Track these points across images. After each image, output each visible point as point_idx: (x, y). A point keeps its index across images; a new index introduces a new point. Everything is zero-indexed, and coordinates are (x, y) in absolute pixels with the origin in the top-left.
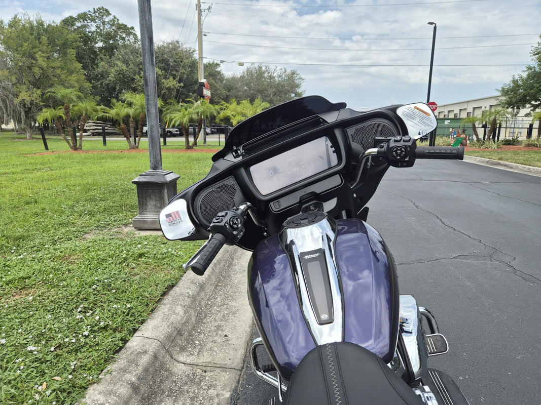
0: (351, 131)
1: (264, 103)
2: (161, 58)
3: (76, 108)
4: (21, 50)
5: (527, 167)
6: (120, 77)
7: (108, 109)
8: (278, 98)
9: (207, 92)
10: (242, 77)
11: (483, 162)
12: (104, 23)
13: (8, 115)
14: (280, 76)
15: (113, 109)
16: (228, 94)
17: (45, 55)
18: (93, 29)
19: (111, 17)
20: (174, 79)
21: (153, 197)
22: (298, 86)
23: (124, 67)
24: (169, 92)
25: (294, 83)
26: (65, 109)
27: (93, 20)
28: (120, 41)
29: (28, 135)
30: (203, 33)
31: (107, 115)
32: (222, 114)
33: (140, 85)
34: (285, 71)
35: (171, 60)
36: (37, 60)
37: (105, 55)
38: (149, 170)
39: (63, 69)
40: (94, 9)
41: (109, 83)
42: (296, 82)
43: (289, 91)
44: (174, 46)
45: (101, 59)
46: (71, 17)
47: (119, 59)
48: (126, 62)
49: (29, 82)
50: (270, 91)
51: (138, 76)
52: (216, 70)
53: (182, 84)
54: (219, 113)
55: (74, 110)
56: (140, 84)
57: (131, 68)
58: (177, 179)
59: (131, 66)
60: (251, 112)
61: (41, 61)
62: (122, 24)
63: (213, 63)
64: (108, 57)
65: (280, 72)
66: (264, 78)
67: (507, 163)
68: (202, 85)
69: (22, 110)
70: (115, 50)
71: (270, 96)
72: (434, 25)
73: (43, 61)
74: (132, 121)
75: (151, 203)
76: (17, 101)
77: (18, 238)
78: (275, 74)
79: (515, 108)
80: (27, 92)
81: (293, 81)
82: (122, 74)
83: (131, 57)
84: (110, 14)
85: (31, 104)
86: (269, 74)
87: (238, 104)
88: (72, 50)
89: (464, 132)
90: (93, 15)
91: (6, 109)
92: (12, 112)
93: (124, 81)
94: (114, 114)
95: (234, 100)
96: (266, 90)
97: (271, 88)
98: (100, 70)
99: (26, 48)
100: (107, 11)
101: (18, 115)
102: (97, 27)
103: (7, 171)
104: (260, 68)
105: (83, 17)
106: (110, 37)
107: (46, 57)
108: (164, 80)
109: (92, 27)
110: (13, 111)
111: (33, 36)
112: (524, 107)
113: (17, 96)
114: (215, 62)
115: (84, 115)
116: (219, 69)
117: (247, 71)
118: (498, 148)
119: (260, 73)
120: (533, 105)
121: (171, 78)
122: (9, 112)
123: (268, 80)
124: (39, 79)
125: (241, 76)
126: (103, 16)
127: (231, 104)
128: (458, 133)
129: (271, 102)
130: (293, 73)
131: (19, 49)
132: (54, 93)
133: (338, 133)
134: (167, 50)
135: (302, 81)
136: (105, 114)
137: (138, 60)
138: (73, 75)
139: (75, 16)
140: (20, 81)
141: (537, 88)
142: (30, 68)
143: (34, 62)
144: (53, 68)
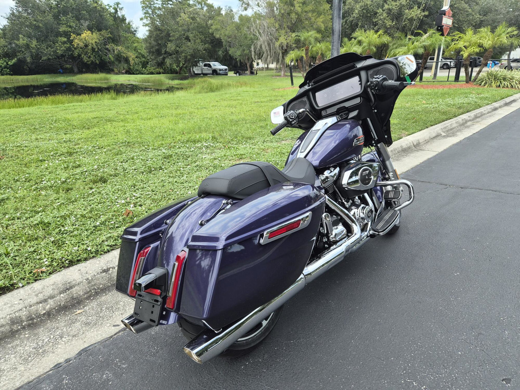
0: (370, 72)
3: (314, 49)
6: (364, 13)
9: (447, 21)
15: (343, 47)
20: (419, 7)
24: (410, 23)
26: (306, 50)
29: (282, 73)
32: (453, 47)
33: (381, 19)
36: (295, 7)
39: (313, 12)
41: (353, 20)
49: (288, 26)
51: (381, 9)
53: (427, 13)
54: (449, 45)
55: (313, 51)
56: (382, 17)
60: (490, 42)
68: (444, 13)
69: (280, 52)
76: (277, 44)
77: (247, 138)
80: (285, 36)
82: (365, 9)
85: (287, 46)
87: (475, 33)
92: (273, 54)
93: (367, 16)
101: (277, 56)
103: (259, 100)
108: (407, 11)
110: (275, 53)
113: (277, 39)
115: (320, 54)
121: (416, 7)
124: (295, 23)
127: (466, 34)
132: (300, 36)
133: (363, 73)
138: (321, 17)
140: (281, 27)
142: (289, 14)
143: (292, 8)
144: (306, 12)
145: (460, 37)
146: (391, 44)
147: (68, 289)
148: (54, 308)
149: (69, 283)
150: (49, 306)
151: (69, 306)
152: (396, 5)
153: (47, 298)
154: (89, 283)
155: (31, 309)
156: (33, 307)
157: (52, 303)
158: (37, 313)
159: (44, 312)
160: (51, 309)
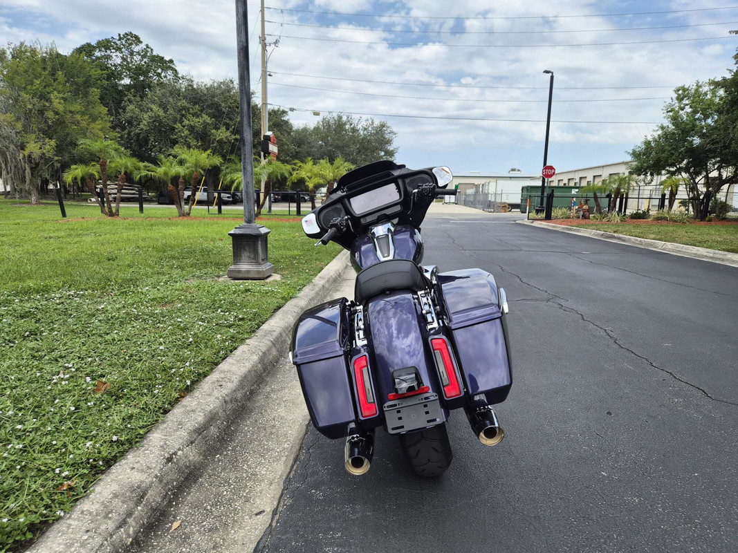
0: (407, 181)
1: (346, 164)
2: (210, 102)
3: (113, 165)
4: (31, 90)
5: (639, 239)
6: (155, 125)
7: (154, 167)
8: (363, 156)
9: (273, 148)
10: (317, 129)
11: (597, 235)
12: (132, 54)
13: (8, 172)
14: (365, 129)
15: (160, 166)
16: (297, 150)
17: (61, 95)
18: (119, 61)
19: (143, 46)
20: (227, 129)
21: (247, 248)
22: (389, 142)
23: (161, 113)
24: (220, 146)
25: (384, 138)
26: (101, 165)
27: (118, 49)
28: (155, 78)
29: (34, 199)
30: (268, 73)
31: (153, 173)
32: (295, 176)
33: (181, 136)
34: (373, 123)
35: (223, 105)
36: (51, 102)
37: (135, 96)
38: (243, 223)
39: (83, 114)
40: (119, 35)
41: (140, 133)
42: (387, 136)
43: (377, 149)
44: (227, 87)
45: (130, 101)
46: (89, 45)
47: (153, 102)
48: (164, 107)
49: (40, 129)
50: (353, 148)
51: (179, 125)
52: (283, 119)
53: (237, 137)
54: (291, 174)
55: (110, 168)
57: (171, 114)
58: (269, 233)
59: (171, 111)
60: (331, 174)
61: (57, 104)
62: (158, 56)
63: (278, 110)
64: (138, 99)
65: (365, 124)
66: (346, 130)
67: (621, 235)
68: (267, 138)
69: (27, 165)
70: (147, 90)
71: (352, 154)
72: (550, 74)
73: (60, 103)
74: (182, 182)
75: (245, 255)
76: (23, 154)
78: (359, 127)
79: (649, 174)
80: (36, 142)
81: (382, 136)
82: (157, 121)
83: (171, 99)
84: (141, 42)
85: (40, 158)
86: (352, 126)
87: (315, 164)
88: (96, 90)
89: (586, 202)
90: (118, 42)
91: (6, 165)
92: (13, 168)
93: (161, 130)
94: (162, 173)
95: (309, 159)
96: (348, 146)
97: (353, 144)
98: (128, 115)
99: (37, 86)
100: (137, 38)
102: (122, 58)
104: (340, 118)
105: (106, 44)
106: (141, 72)
107: (63, 98)
108: (213, 131)
109: (116, 58)
110: (15, 167)
111: (47, 72)
112: (659, 174)
113: (23, 147)
114: (281, 109)
115: (123, 173)
116: (285, 118)
117: (323, 122)
118: (621, 221)
119: (340, 125)
120: (669, 172)
121: (224, 128)
122: (9, 168)
123: (351, 134)
124: (52, 126)
125: (315, 128)
126: (131, 44)
127: (306, 163)
128: (581, 204)
129: (353, 162)
130: (383, 126)
131: (29, 87)
133: (400, 182)
134: (218, 92)
135: (394, 136)
136: (150, 173)
137: (179, 104)
138: (97, 123)
139: (94, 43)
140: (26, 129)
141: (669, 151)
142: (41, 112)
143: (47, 104)
144: (71, 112)
145: (300, 166)
146: (223, 168)
147: (142, 497)
148: (140, 531)
149: (139, 487)
150: (131, 529)
151: (154, 523)
152: (199, 122)
153: (124, 516)
154: (161, 481)
155: (113, 539)
156: (114, 537)
157: (134, 524)
158: (123, 545)
159: (131, 539)
160: (136, 533)
